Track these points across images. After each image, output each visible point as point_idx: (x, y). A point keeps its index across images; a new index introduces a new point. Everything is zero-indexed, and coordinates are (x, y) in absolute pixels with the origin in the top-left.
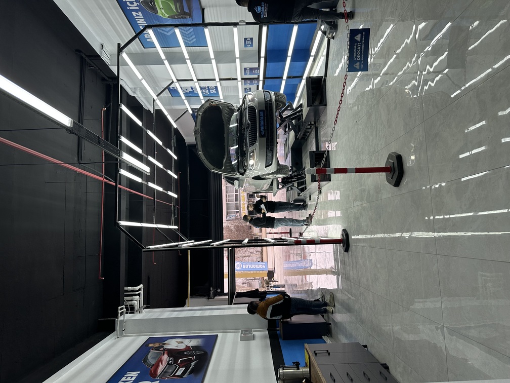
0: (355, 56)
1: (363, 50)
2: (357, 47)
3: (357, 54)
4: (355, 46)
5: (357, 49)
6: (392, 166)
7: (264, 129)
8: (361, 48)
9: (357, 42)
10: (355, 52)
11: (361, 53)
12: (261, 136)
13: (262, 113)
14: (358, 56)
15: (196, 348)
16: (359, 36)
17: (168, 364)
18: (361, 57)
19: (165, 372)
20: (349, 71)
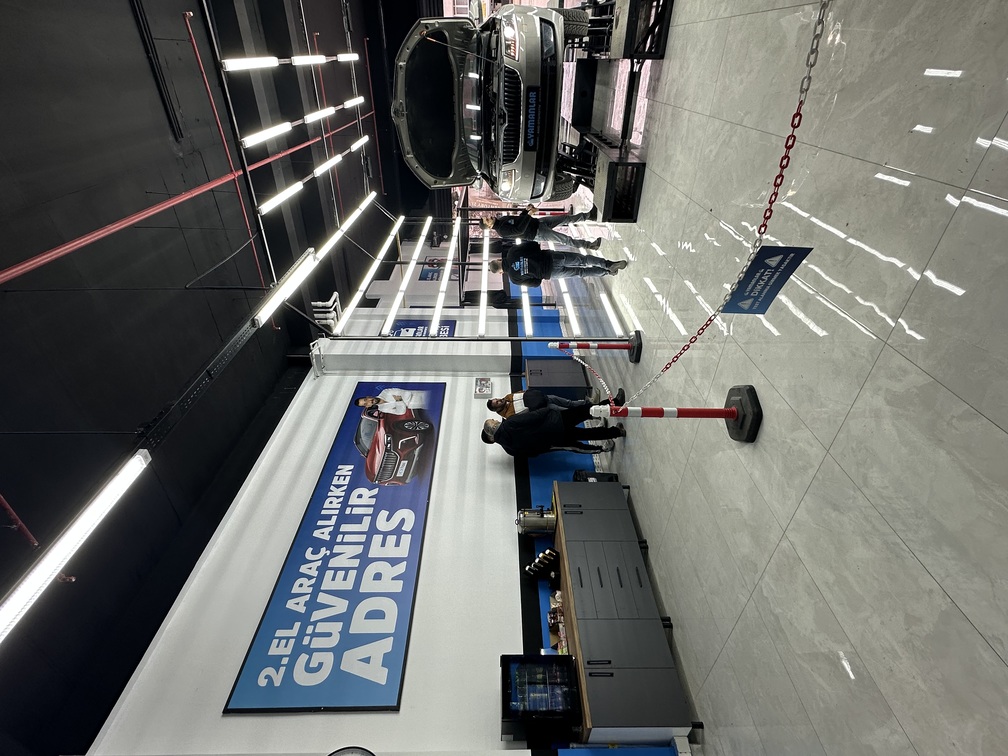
0: (750, 287)
1: (773, 281)
2: (762, 276)
3: (755, 286)
4: (758, 274)
7: (535, 134)
8: (769, 279)
10: (753, 282)
11: (766, 284)
12: (526, 148)
13: (533, 95)
14: (757, 287)
15: (419, 412)
17: (387, 450)
18: (760, 292)
19: (383, 468)
20: (722, 311)
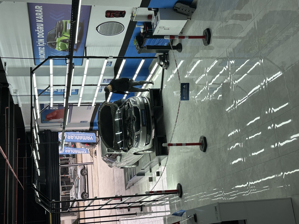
2: (184, 90)
5: (184, 91)
6: (202, 142)
9: (184, 88)
16: (185, 86)
20: (181, 100)
